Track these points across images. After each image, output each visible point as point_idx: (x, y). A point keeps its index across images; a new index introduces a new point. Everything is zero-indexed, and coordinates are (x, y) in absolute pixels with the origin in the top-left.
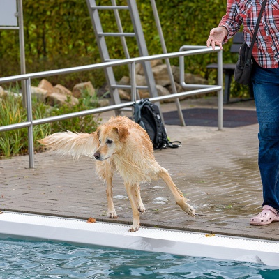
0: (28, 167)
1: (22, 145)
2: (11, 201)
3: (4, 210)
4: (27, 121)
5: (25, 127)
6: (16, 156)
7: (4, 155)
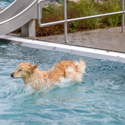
0: (121, 32)
1: (119, 22)
2: (113, 47)
3: (110, 51)
4: (122, 11)
5: (120, 13)
6: (116, 26)
7: (110, 26)
